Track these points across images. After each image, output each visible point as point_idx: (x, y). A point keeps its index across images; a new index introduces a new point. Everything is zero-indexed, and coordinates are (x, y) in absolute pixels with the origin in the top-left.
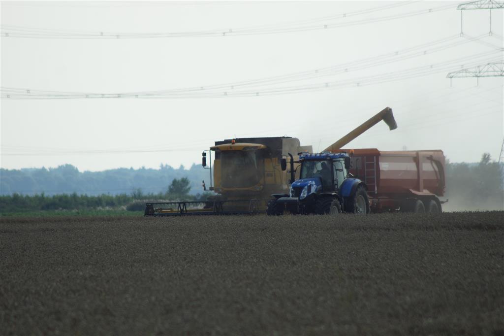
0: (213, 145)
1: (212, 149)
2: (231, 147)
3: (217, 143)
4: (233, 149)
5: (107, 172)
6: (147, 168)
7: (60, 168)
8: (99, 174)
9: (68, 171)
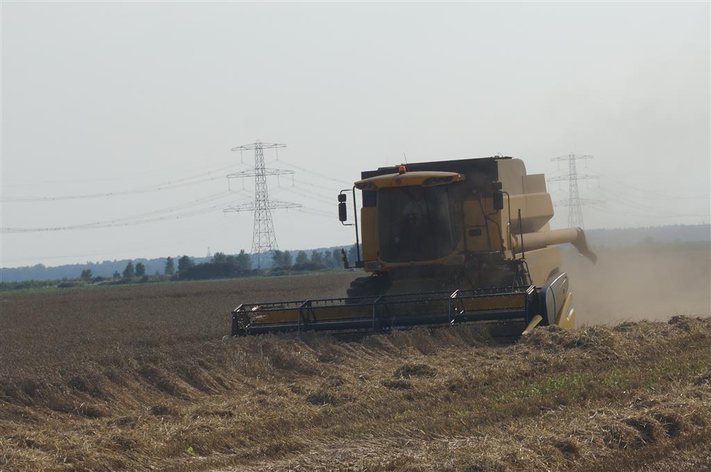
0: (359, 179)
1: (358, 185)
2: (398, 180)
3: (365, 175)
4: (403, 184)
5: (60, 267)
6: (80, 263)
7: (36, 266)
8: (55, 268)
9: (40, 267)
